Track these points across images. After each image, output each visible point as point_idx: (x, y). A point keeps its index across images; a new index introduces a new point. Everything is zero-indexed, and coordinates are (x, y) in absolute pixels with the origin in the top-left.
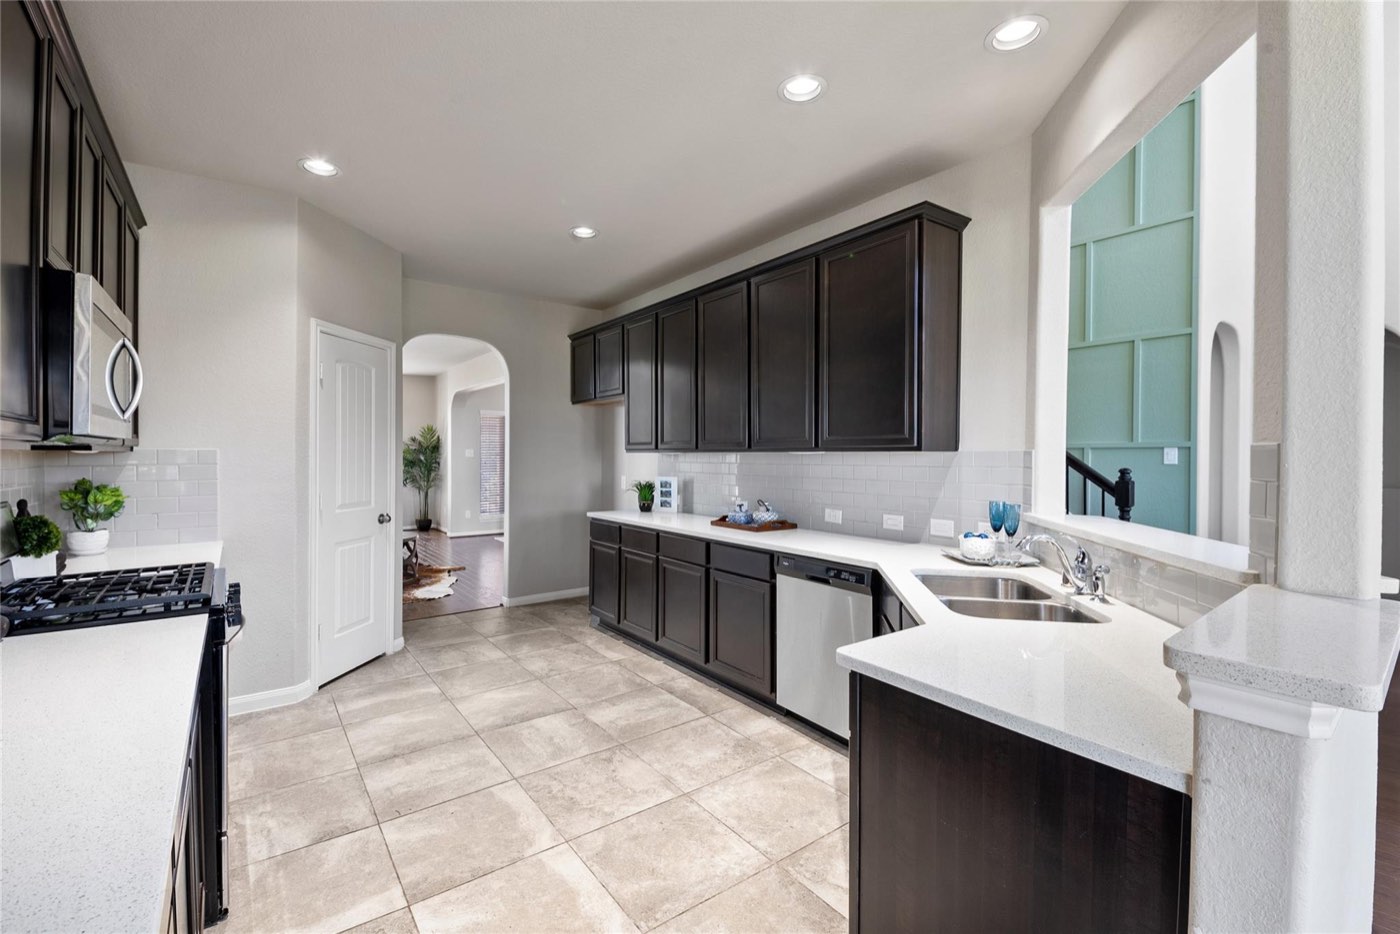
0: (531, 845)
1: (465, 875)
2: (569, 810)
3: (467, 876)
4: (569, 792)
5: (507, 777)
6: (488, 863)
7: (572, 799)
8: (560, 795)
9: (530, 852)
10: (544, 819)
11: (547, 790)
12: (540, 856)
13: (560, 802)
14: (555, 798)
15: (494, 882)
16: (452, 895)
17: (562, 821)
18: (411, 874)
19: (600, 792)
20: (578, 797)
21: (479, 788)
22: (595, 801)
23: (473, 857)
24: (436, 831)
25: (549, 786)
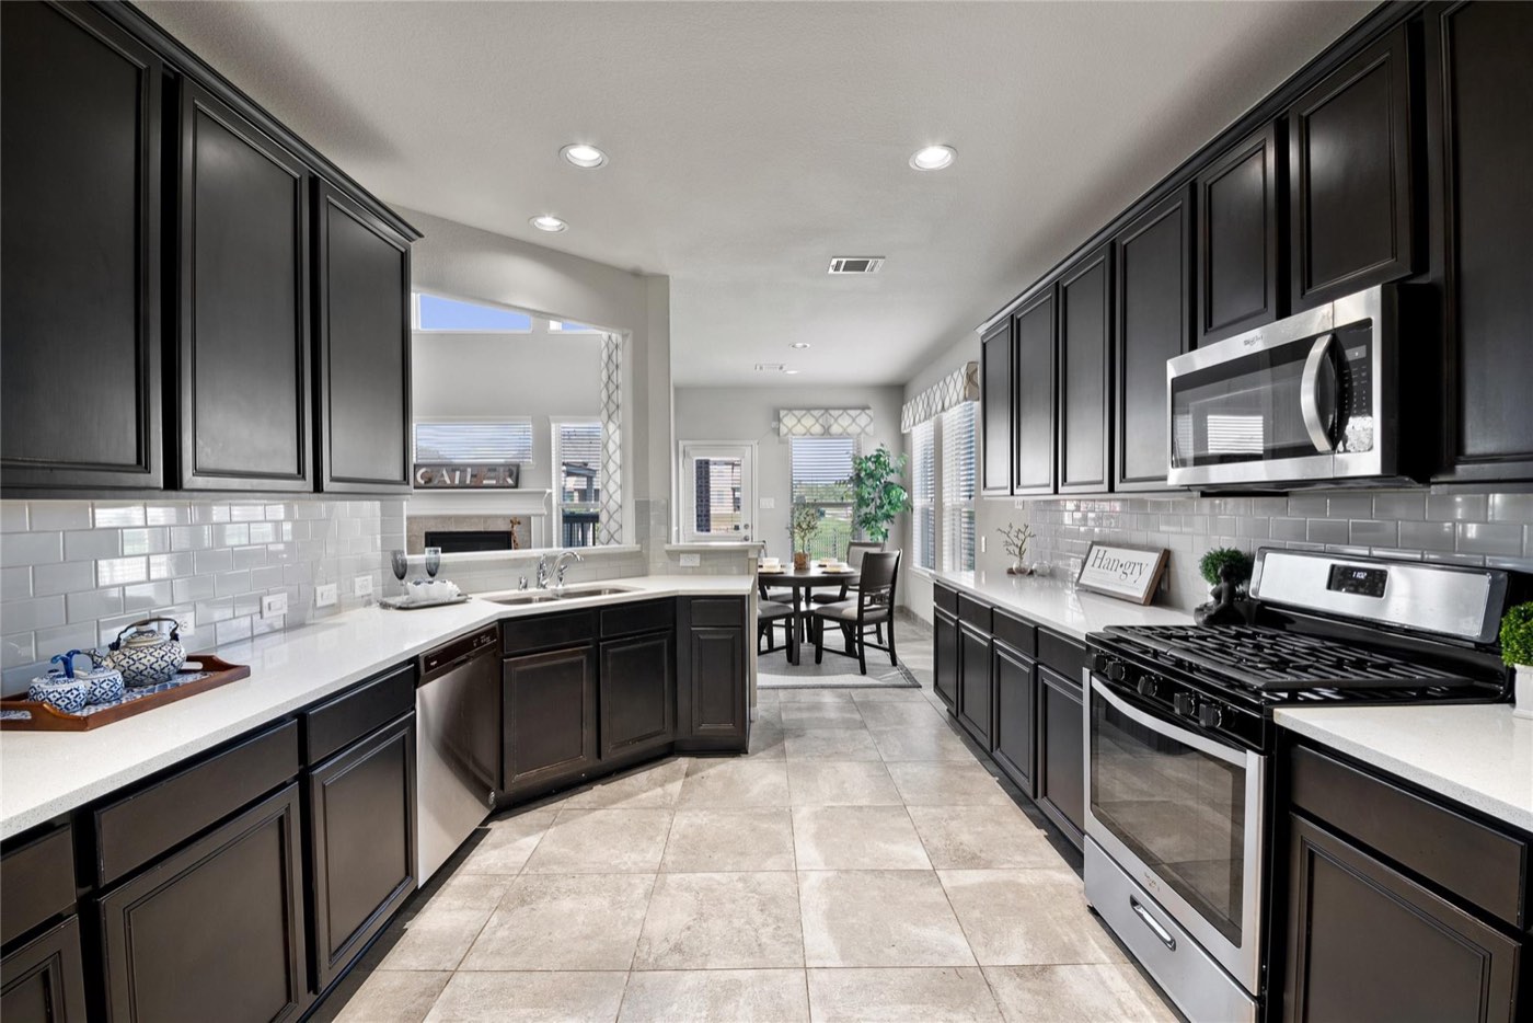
0: (827, 880)
1: (890, 876)
2: (774, 899)
3: (888, 876)
4: (758, 919)
5: (817, 976)
6: (868, 878)
7: (762, 910)
8: (770, 921)
9: (830, 874)
10: (803, 898)
11: (780, 932)
12: (826, 868)
13: (775, 911)
14: (778, 919)
15: (867, 862)
16: (900, 866)
17: (788, 890)
18: (933, 894)
19: (729, 906)
20: (754, 911)
21: (854, 971)
22: (742, 898)
23: (879, 888)
24: (914, 930)
25: (774, 937)
